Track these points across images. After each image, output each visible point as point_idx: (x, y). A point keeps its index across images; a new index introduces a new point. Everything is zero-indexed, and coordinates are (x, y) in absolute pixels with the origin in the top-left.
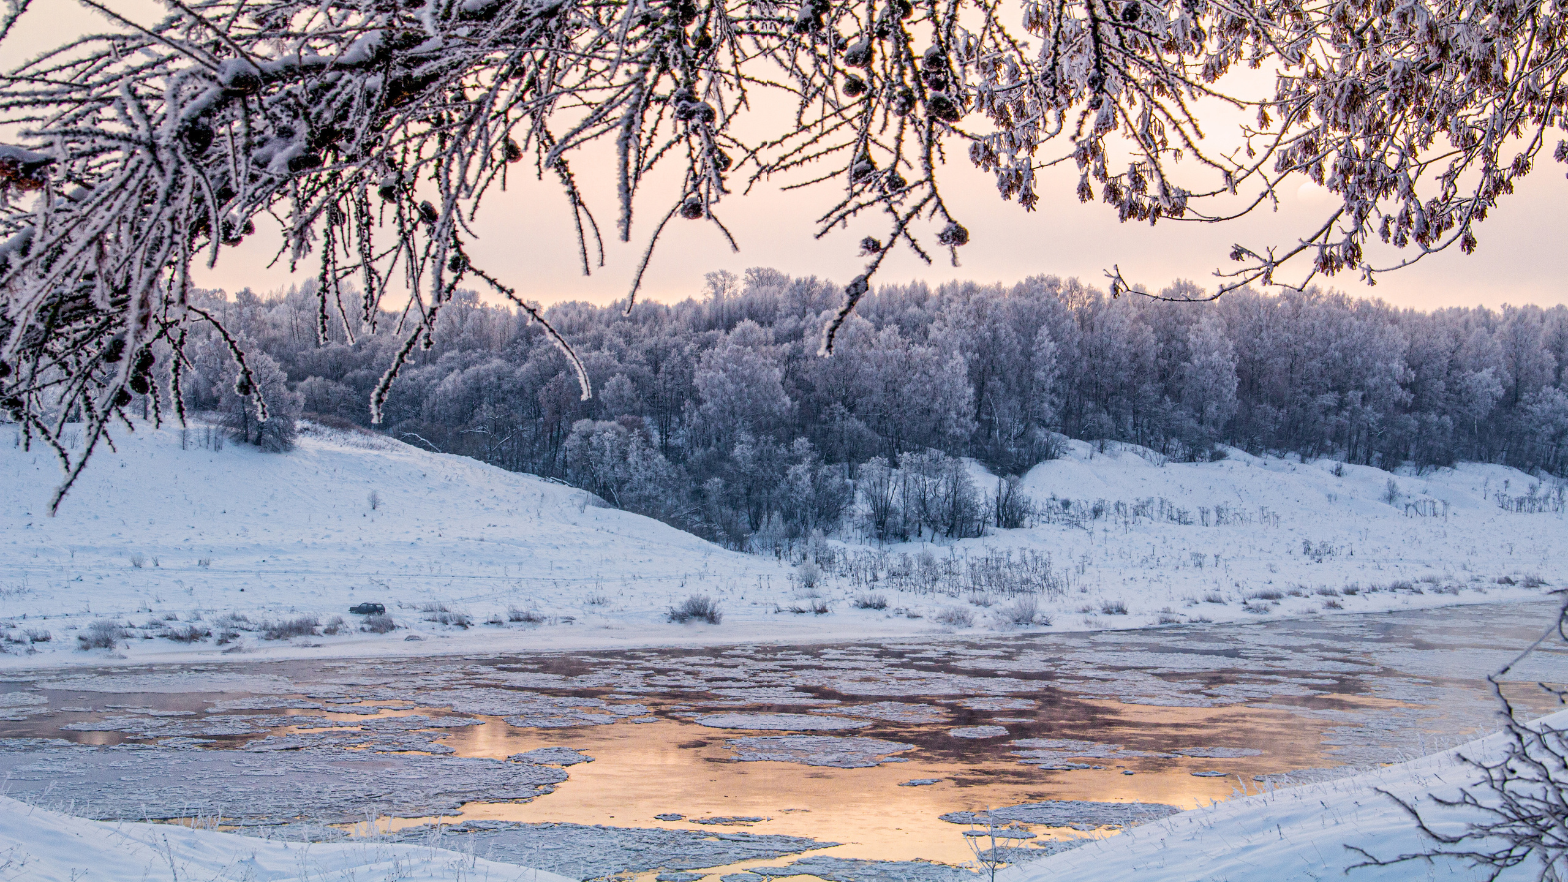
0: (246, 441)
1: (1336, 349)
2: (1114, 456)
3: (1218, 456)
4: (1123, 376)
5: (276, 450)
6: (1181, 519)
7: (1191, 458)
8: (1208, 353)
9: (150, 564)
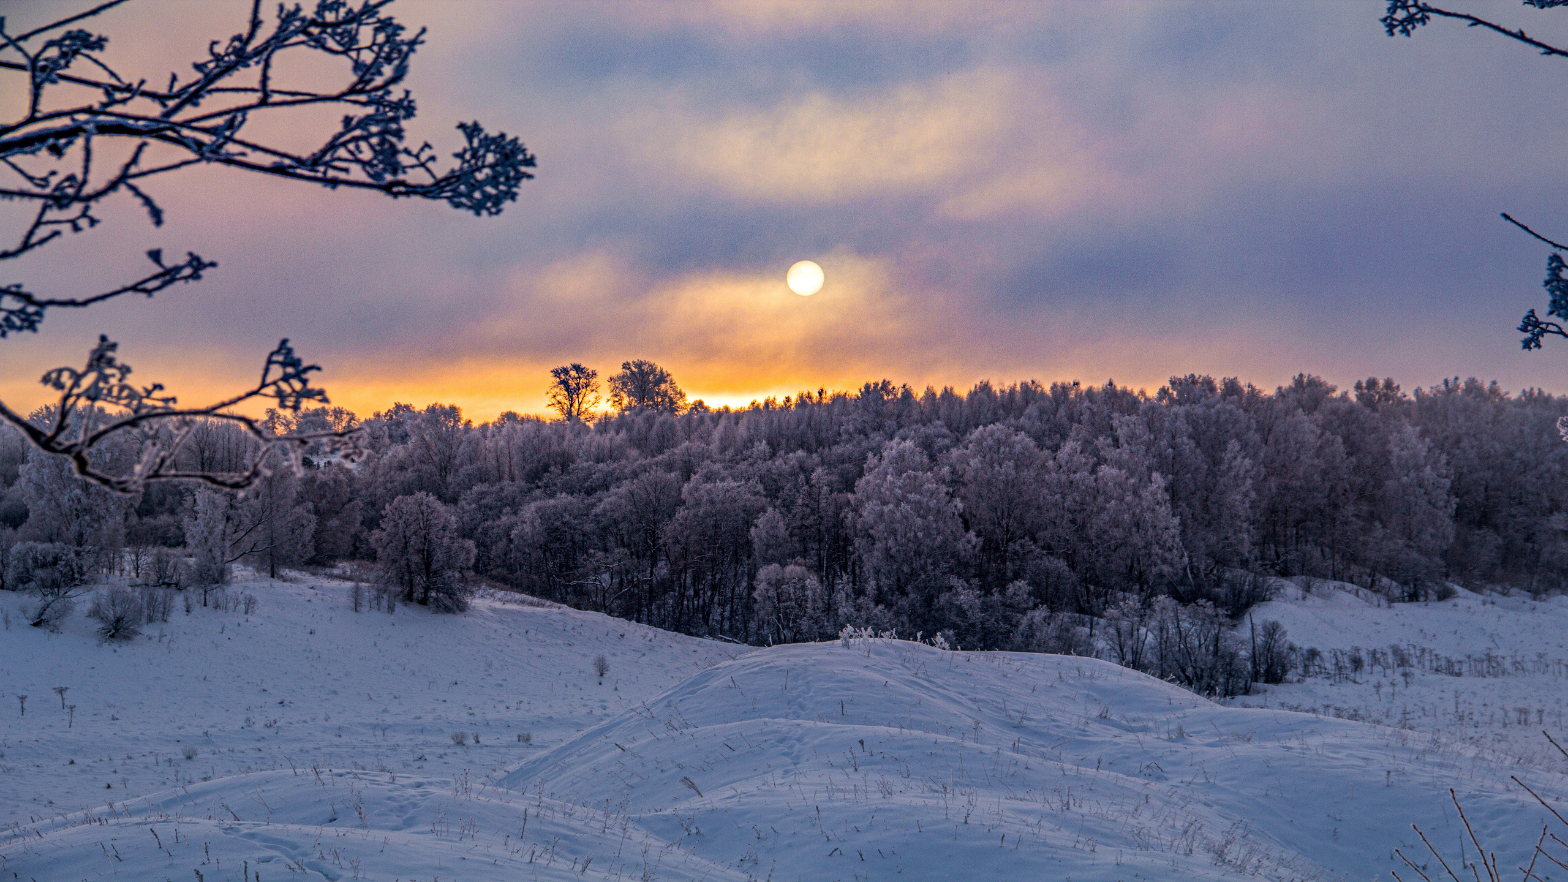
0: (411, 600)
1: (1554, 461)
2: (1326, 597)
3: (1444, 595)
4: (1320, 499)
5: (448, 610)
6: (1451, 669)
7: (1413, 597)
8: (1418, 468)
9: (470, 741)
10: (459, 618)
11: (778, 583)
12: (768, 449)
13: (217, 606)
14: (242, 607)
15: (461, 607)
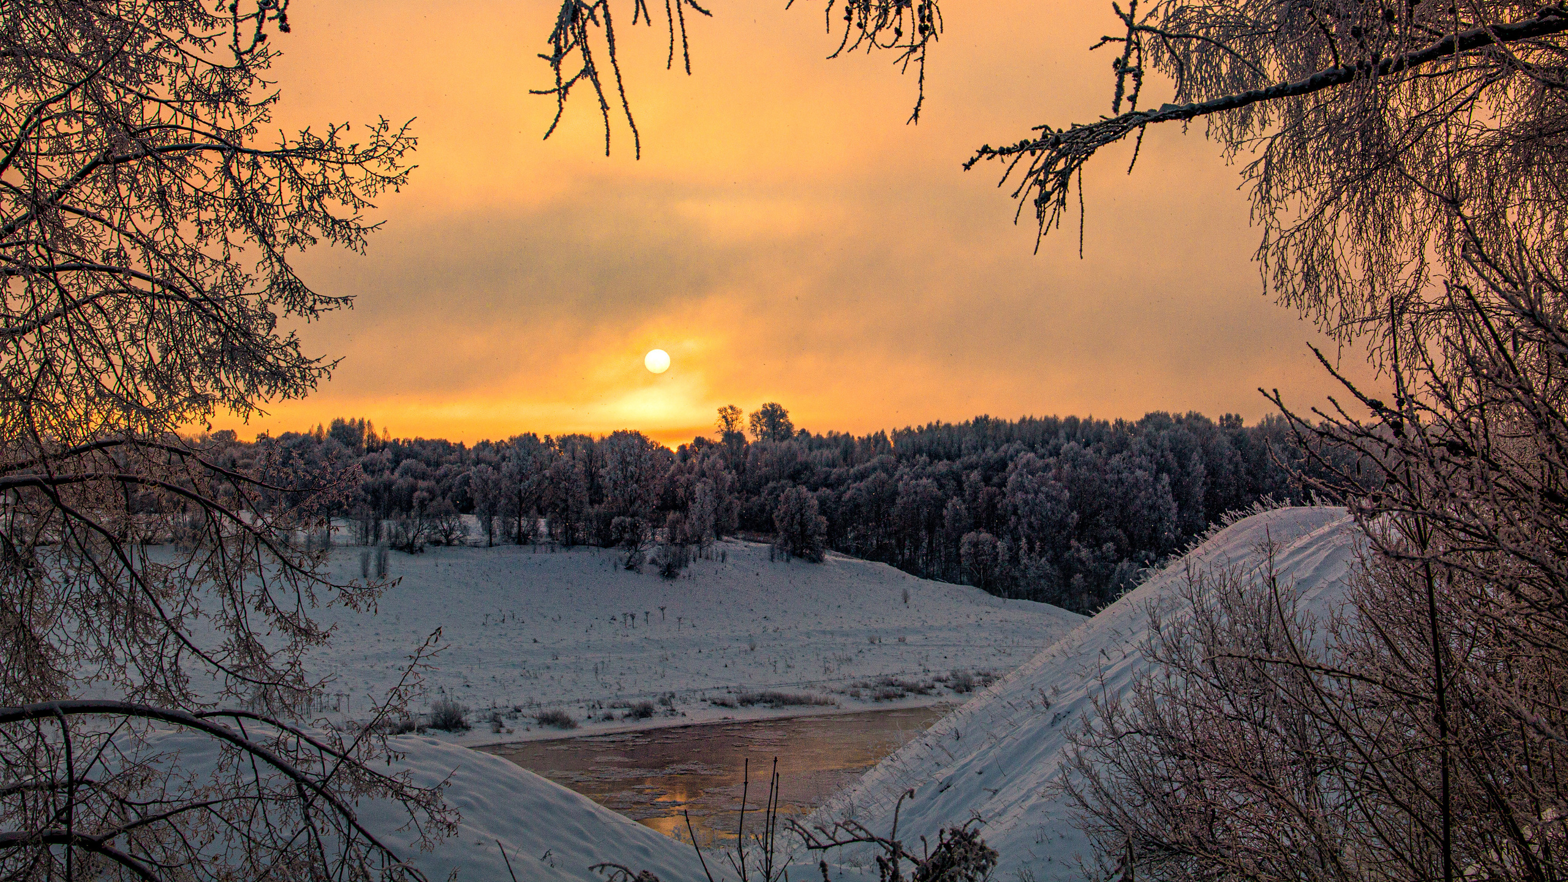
10: (821, 565)
11: (975, 545)
12: (928, 460)
13: (707, 558)
14: (720, 558)
15: (817, 559)
